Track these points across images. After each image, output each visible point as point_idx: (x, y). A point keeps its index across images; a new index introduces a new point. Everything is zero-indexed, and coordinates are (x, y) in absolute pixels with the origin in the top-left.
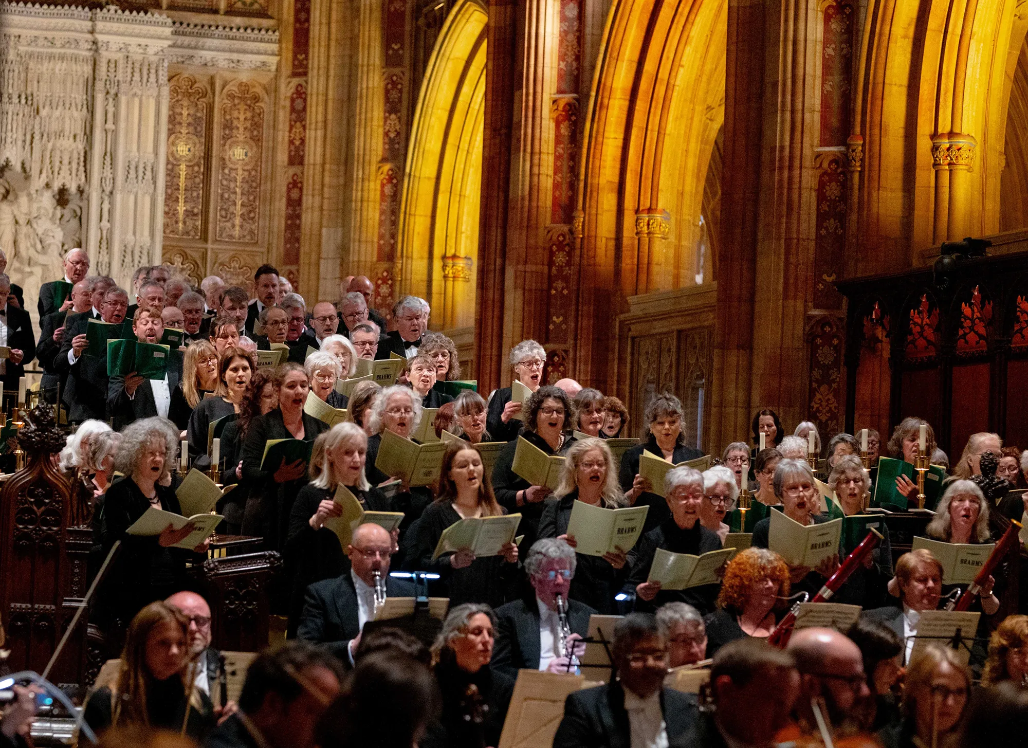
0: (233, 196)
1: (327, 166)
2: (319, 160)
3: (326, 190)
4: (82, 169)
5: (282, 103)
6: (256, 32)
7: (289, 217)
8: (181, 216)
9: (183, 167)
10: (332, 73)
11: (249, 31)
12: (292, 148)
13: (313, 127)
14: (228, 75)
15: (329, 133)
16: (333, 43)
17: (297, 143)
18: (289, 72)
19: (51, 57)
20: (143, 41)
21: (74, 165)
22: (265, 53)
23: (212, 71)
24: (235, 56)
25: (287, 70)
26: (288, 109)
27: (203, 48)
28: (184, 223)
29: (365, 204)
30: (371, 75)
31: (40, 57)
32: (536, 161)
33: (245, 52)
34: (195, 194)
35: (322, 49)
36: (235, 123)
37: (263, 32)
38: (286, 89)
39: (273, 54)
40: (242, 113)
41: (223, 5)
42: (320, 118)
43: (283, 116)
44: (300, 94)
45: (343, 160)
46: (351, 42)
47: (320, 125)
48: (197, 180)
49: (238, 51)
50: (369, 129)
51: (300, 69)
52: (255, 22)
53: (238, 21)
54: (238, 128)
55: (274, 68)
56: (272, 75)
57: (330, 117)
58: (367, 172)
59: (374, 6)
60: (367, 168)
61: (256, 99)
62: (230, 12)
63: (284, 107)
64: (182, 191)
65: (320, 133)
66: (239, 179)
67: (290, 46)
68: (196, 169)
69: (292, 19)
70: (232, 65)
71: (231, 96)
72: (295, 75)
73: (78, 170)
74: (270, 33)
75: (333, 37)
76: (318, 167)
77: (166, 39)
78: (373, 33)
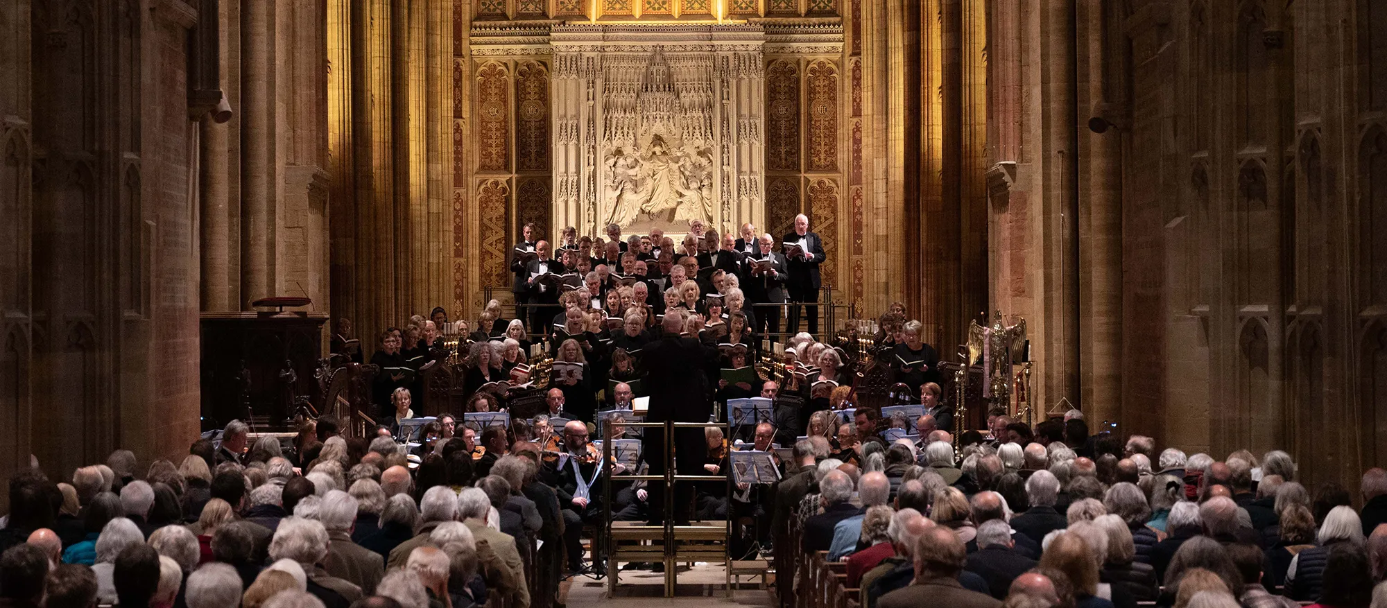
0: (818, 139)
1: (875, 116)
2: (870, 112)
3: (875, 132)
4: (709, 131)
5: (847, 74)
6: (827, 27)
7: (854, 151)
8: (783, 156)
9: (783, 122)
10: (875, 53)
11: (822, 27)
12: (855, 104)
13: (865, 90)
14: (810, 58)
15: (875, 94)
16: (875, 32)
17: (858, 100)
18: (850, 52)
19: (685, 58)
20: (745, 43)
21: (703, 129)
22: (834, 41)
23: (798, 56)
24: (813, 45)
25: (849, 51)
26: (851, 78)
27: (790, 41)
28: (786, 160)
29: (897, 142)
30: (897, 54)
31: (678, 59)
32: (930, 131)
33: (819, 41)
34: (792, 140)
35: (869, 36)
36: (818, 89)
37: (831, 27)
38: (849, 64)
39: (839, 41)
40: (822, 81)
41: (803, 9)
42: (870, 84)
43: (848, 83)
44: (857, 67)
45: (884, 112)
46: (885, 31)
47: (870, 88)
48: (793, 130)
49: (814, 41)
50: (897, 91)
51: (856, 52)
52: (826, 20)
53: (815, 20)
54: (819, 93)
55: (840, 50)
56: (840, 55)
57: (875, 82)
58: (897, 120)
59: (896, 8)
60: (897, 117)
61: (831, 71)
62: (809, 13)
63: (848, 77)
64: (783, 139)
65: (870, 93)
66: (822, 127)
67: (851, 34)
68: (792, 122)
69: (851, 16)
70: (811, 51)
71: (813, 71)
72: (854, 54)
73: (706, 132)
74: (837, 27)
75: (875, 27)
76: (870, 117)
77: (760, 39)
78: (896, 26)
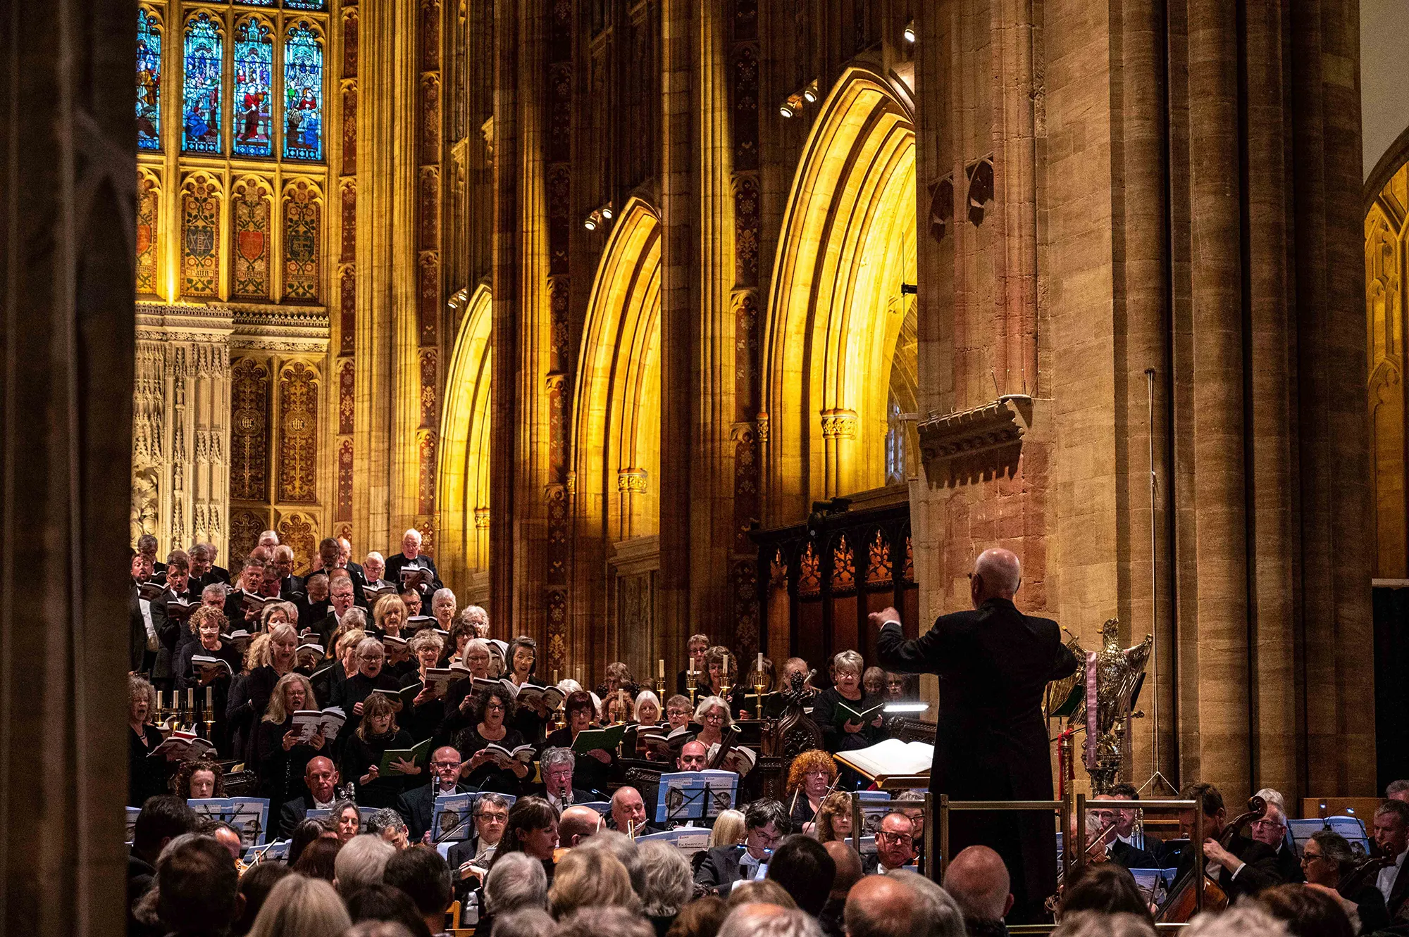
0: (292, 462)
1: (373, 433)
2: (366, 428)
3: (373, 454)
4: (156, 444)
5: (333, 379)
6: (308, 318)
7: (341, 479)
8: (247, 481)
9: (247, 438)
10: (375, 352)
11: (302, 318)
12: (343, 418)
13: (360, 399)
14: (285, 357)
15: (374, 403)
16: (375, 326)
17: (348, 414)
18: (338, 352)
20: (207, 331)
21: (149, 441)
22: (317, 336)
23: (270, 354)
24: (290, 340)
25: (336, 350)
26: (338, 385)
27: (262, 334)
28: (250, 487)
29: (407, 465)
30: (409, 353)
32: (534, 432)
33: (299, 336)
34: (259, 461)
35: (366, 332)
36: (293, 398)
37: (314, 318)
38: (336, 368)
39: (324, 337)
40: (298, 388)
41: (277, 294)
42: (366, 391)
43: (335, 391)
44: (348, 371)
45: (386, 427)
46: (391, 325)
47: (366, 397)
48: (260, 449)
49: (293, 335)
50: (408, 400)
51: (348, 350)
52: (307, 309)
53: (292, 309)
54: (295, 402)
55: (325, 349)
56: (323, 355)
57: (374, 390)
58: (407, 437)
59: (409, 294)
60: (407, 433)
61: (311, 376)
62: (286, 300)
63: (335, 383)
64: (247, 459)
65: (366, 405)
66: (298, 447)
67: (339, 329)
68: (259, 439)
69: (339, 306)
70: (288, 348)
71: (288, 374)
72: (342, 355)
73: (153, 446)
74: (321, 318)
75: (375, 320)
76: (365, 434)
77: (228, 327)
78: (409, 318)
